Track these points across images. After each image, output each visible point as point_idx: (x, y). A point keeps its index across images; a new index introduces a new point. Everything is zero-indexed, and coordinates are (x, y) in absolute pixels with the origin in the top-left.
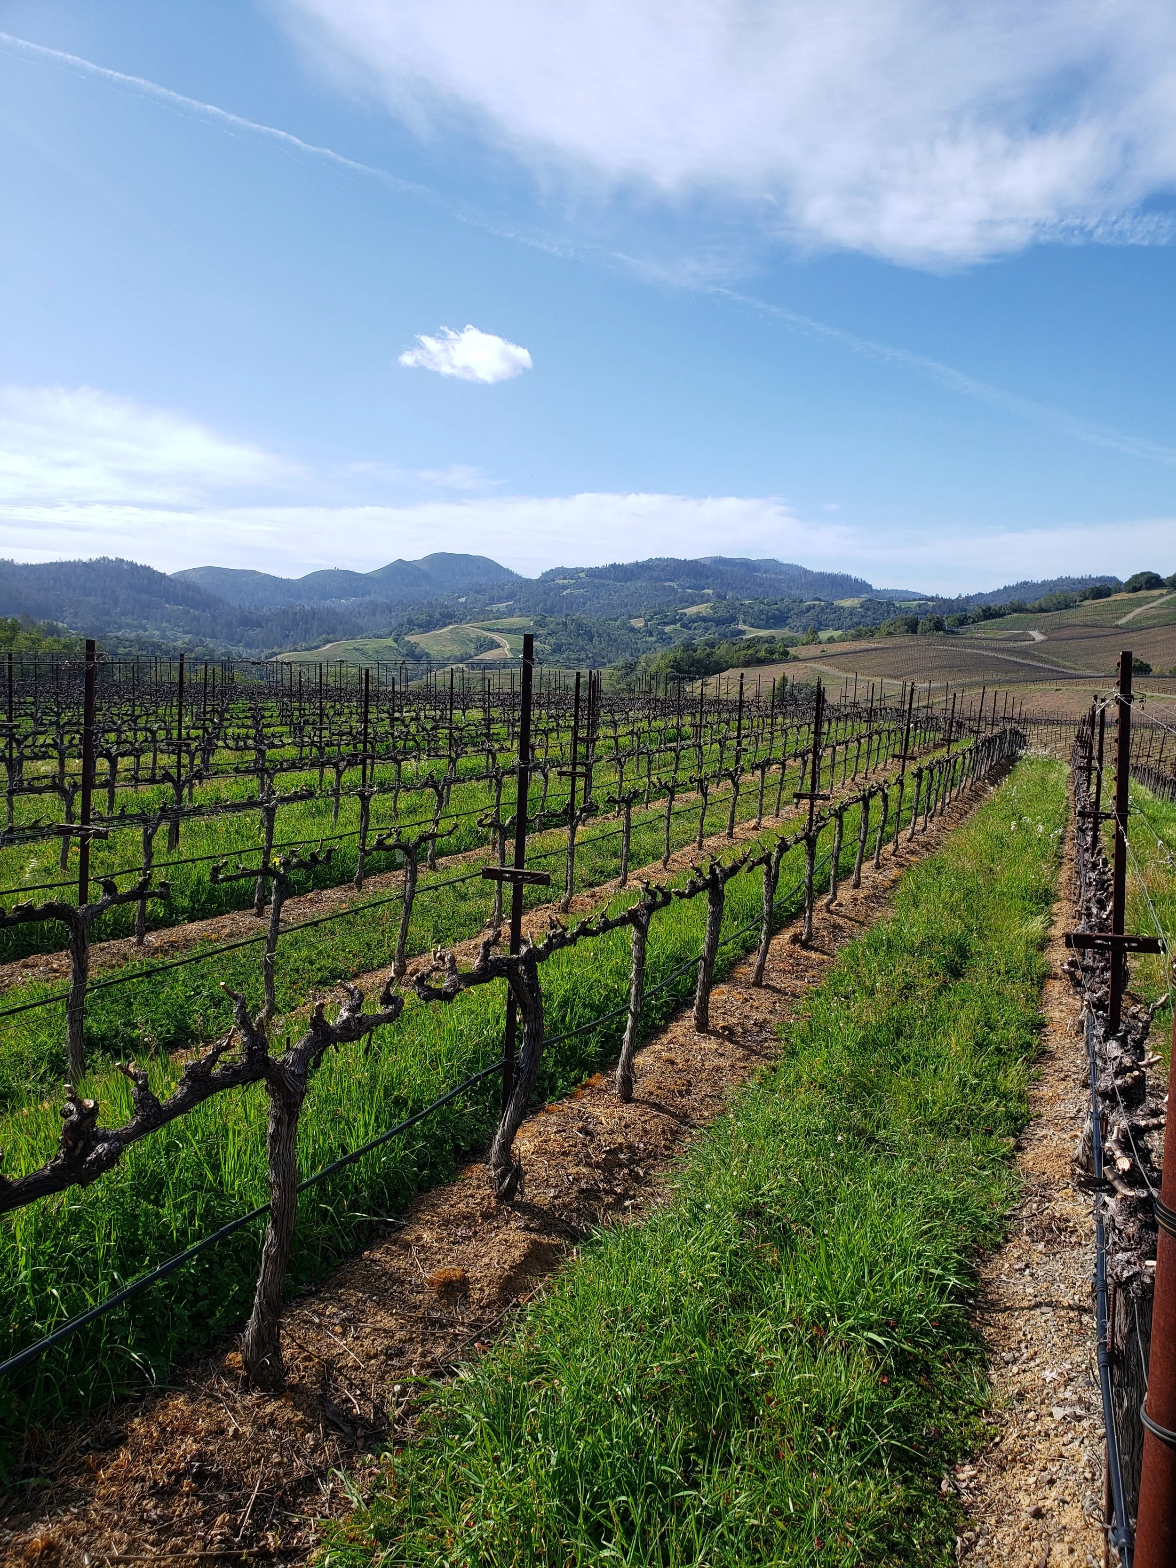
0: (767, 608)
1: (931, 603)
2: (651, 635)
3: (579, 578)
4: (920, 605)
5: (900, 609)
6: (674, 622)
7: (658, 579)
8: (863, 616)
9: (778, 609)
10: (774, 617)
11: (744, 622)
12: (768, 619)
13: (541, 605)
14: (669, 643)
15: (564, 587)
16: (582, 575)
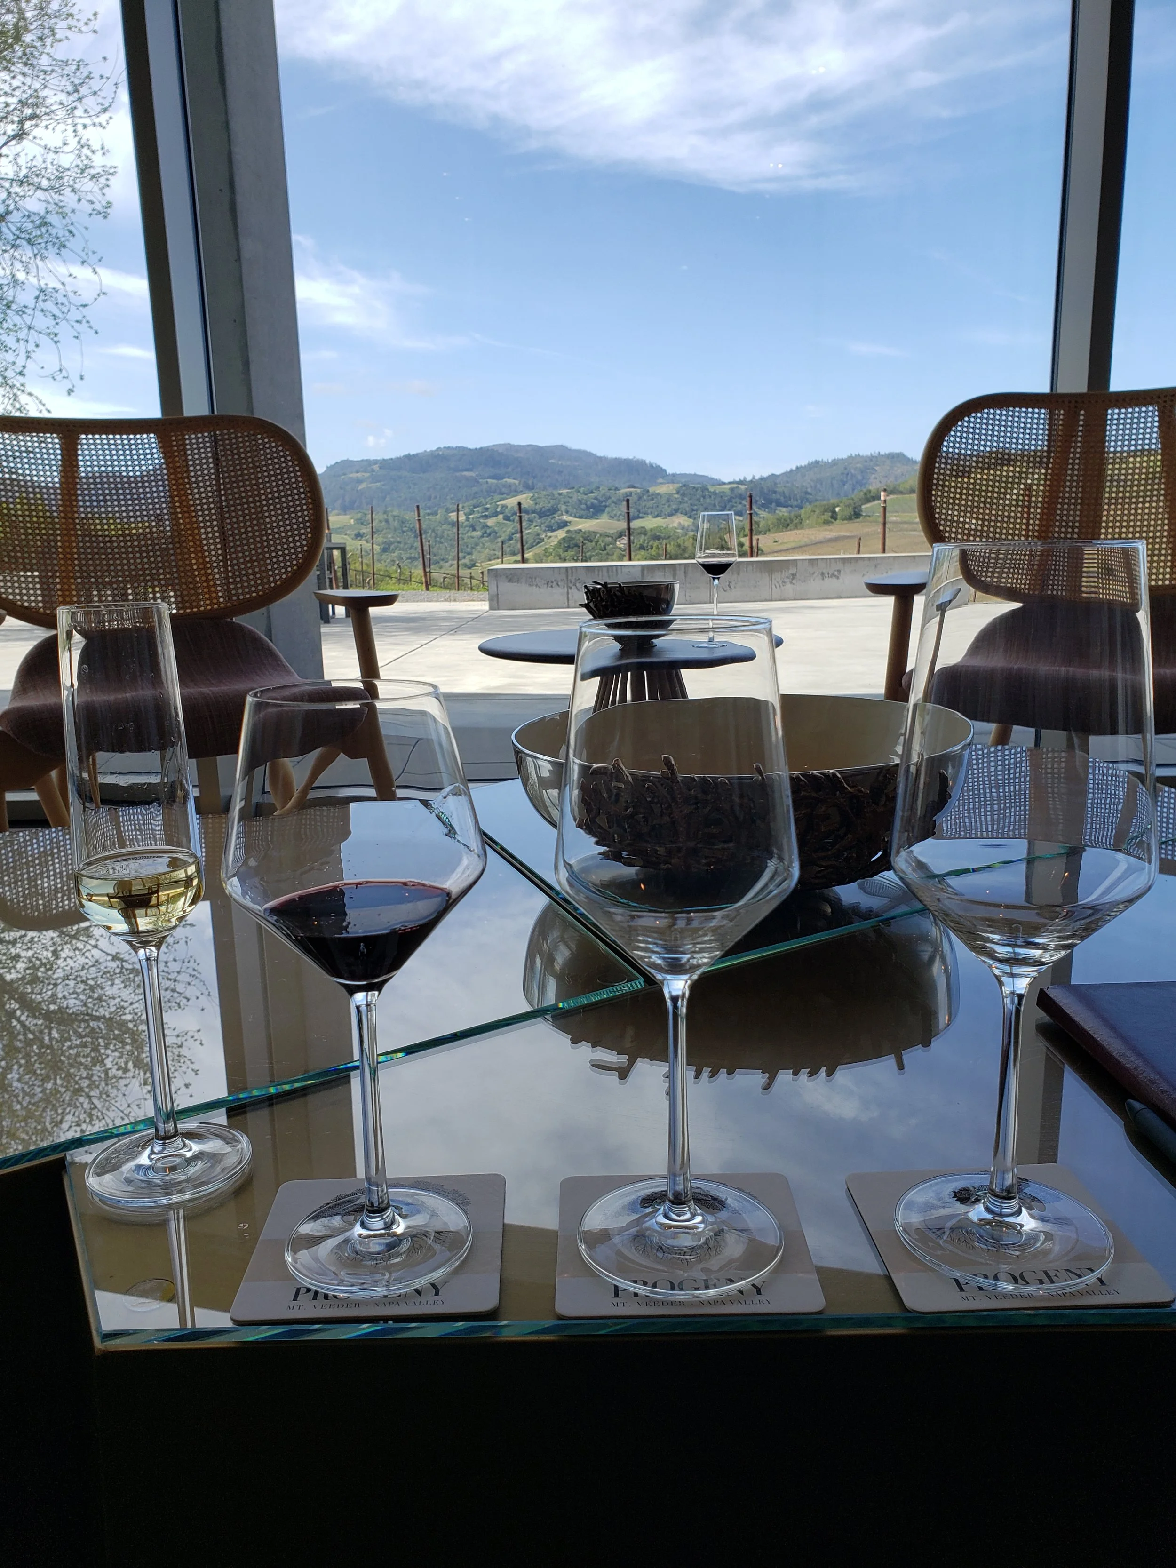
0: (585, 497)
1: (743, 487)
2: (474, 530)
3: (373, 471)
4: (732, 489)
5: (715, 493)
6: (496, 514)
7: (457, 470)
8: (680, 502)
9: (595, 498)
10: (593, 506)
11: (567, 512)
12: (588, 508)
13: (339, 502)
14: (496, 538)
15: (360, 481)
16: (376, 467)
